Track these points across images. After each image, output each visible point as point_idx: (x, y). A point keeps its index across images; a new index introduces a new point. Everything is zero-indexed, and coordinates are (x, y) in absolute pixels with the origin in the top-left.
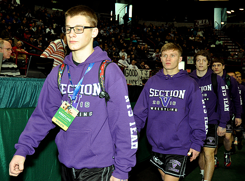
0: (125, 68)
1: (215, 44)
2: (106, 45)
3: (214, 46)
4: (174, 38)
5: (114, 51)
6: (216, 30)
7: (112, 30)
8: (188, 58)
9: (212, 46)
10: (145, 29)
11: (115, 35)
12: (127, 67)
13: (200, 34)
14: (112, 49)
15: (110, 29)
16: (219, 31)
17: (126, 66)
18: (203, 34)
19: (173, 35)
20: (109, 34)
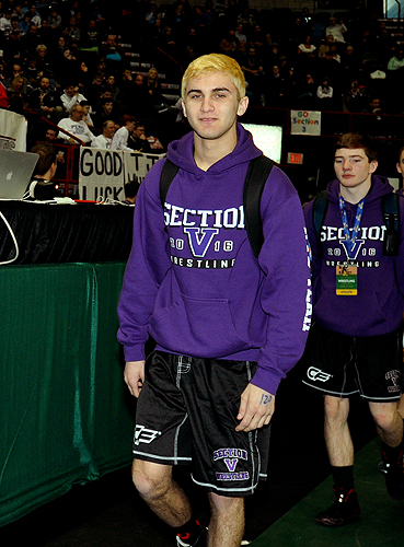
0: (82, 148)
1: (384, 69)
2: (17, 67)
3: (383, 75)
4: (248, 47)
5: (44, 88)
6: (390, 22)
7: (37, 19)
8: (294, 113)
9: (375, 75)
10: (150, 17)
11: (46, 35)
12: (89, 144)
13: (336, 33)
14: (37, 83)
15: (31, 15)
16: (398, 24)
17: (84, 138)
18: (344, 34)
19: (242, 38)
20: (28, 33)
